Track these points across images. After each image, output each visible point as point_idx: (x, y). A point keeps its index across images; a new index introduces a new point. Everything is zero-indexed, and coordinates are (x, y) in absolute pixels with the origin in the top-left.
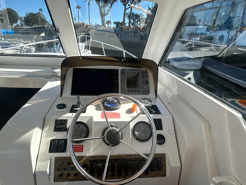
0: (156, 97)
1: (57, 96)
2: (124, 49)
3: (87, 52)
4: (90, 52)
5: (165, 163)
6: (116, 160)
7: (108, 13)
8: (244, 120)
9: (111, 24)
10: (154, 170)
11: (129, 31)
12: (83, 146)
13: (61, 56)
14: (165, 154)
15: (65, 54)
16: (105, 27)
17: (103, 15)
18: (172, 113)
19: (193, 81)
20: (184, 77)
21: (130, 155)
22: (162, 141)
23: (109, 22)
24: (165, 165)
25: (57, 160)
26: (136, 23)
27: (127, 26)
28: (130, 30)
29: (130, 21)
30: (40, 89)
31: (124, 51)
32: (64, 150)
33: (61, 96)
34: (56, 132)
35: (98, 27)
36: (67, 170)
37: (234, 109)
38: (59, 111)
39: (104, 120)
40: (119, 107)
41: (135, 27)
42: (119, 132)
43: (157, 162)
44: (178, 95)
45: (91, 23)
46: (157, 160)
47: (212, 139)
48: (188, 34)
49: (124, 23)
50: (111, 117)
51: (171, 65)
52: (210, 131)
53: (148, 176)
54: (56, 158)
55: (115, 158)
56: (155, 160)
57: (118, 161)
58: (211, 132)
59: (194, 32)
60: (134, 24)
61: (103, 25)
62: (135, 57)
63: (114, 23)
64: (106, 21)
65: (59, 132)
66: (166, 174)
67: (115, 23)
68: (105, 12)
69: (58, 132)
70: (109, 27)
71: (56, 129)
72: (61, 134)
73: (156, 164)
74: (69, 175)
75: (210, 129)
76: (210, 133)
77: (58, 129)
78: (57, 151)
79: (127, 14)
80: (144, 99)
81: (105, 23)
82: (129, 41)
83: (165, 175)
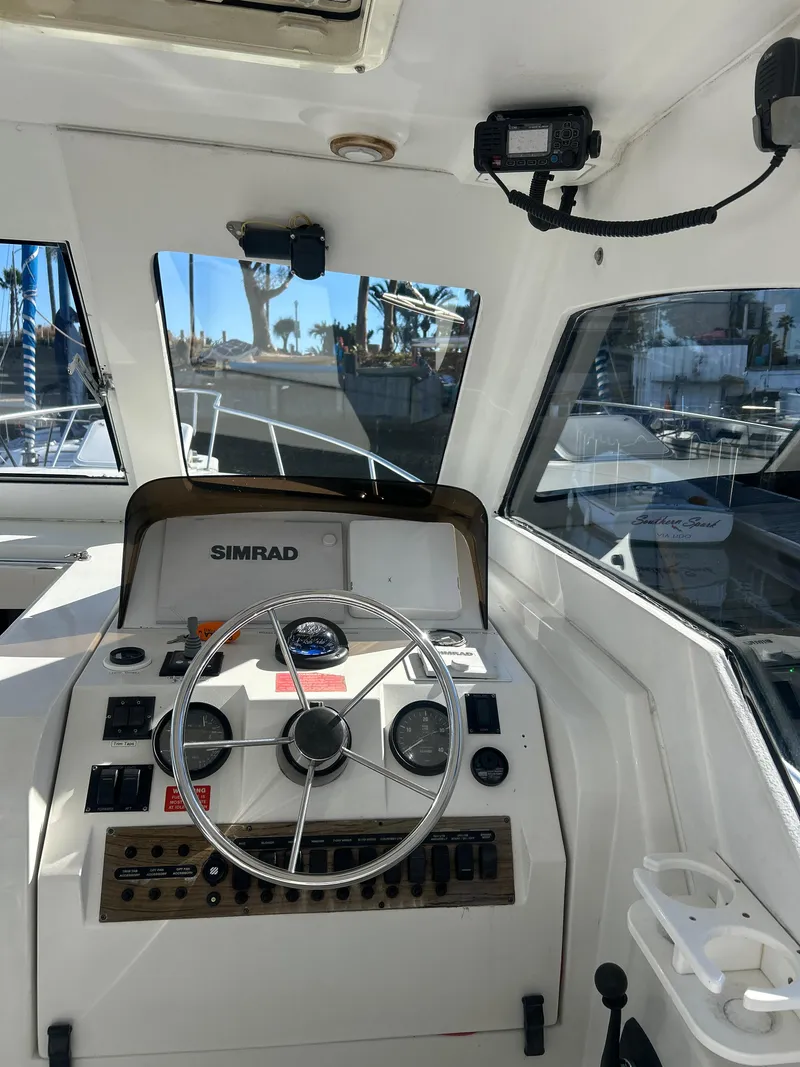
0: (486, 626)
1: (105, 623)
2: (372, 450)
3: (199, 465)
4: (215, 462)
5: (511, 851)
6: (329, 840)
7: (283, 287)
8: (728, 661)
9: (297, 335)
10: (469, 876)
11: (382, 372)
12: (208, 788)
13: (104, 477)
14: (507, 820)
15: (124, 470)
16: (271, 350)
17: (258, 298)
18: (534, 673)
19: (630, 570)
20: (602, 560)
21: (381, 822)
22: (499, 771)
23: (287, 327)
24: (510, 860)
25: (114, 836)
26: (420, 332)
27: (376, 346)
28: (388, 364)
29: (387, 322)
30: (20, 612)
31: (372, 459)
32: (141, 803)
33: (120, 625)
34: (110, 743)
35: (237, 352)
36: (149, 877)
37: (707, 634)
38: (120, 672)
39: (293, 696)
40: (341, 655)
41: (413, 350)
42: (338, 719)
43: (480, 849)
44: (566, 619)
45: (202, 333)
46: (480, 839)
47: (659, 745)
48: (664, 383)
49: (358, 332)
50: (312, 689)
51: (586, 522)
52: (653, 720)
53: (446, 899)
54: (110, 830)
55: (326, 833)
56: (472, 841)
57: (336, 844)
58: (657, 724)
59: (688, 372)
60: (408, 336)
61: (261, 340)
62: (411, 479)
63: (311, 333)
64: (273, 321)
65: (123, 742)
66: (514, 894)
67: (319, 330)
68: (268, 281)
69: (120, 742)
70: (288, 348)
71: (113, 732)
72: (130, 748)
73: (476, 854)
74: (155, 894)
75: (652, 713)
76: (655, 728)
77: (120, 731)
78: (119, 806)
79: (374, 288)
80: (439, 631)
81: (271, 331)
82: (383, 417)
83: (510, 898)
